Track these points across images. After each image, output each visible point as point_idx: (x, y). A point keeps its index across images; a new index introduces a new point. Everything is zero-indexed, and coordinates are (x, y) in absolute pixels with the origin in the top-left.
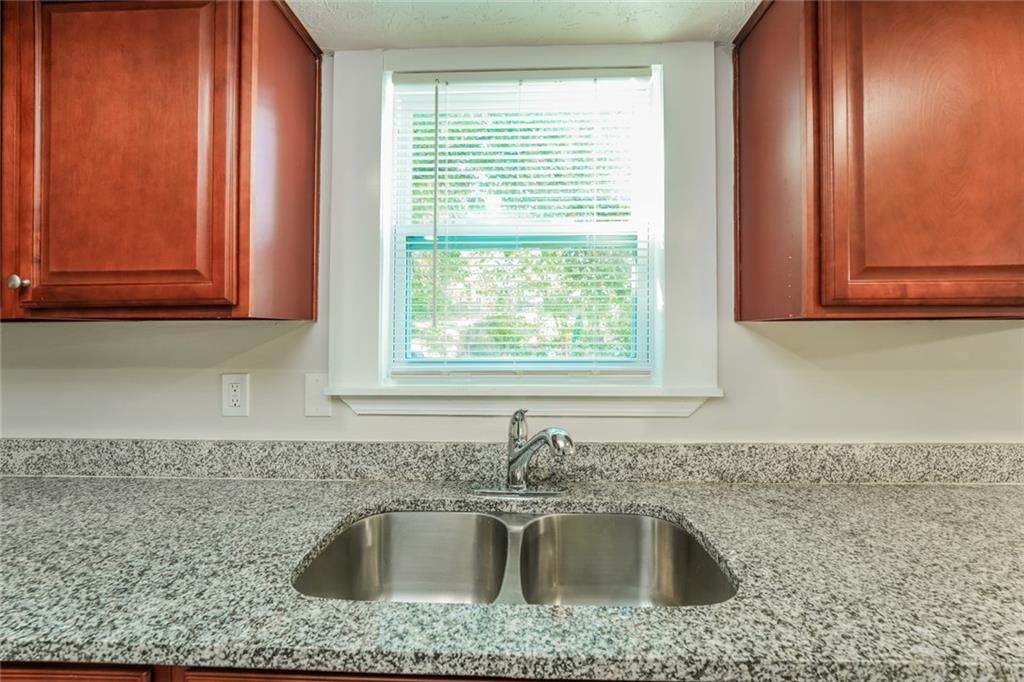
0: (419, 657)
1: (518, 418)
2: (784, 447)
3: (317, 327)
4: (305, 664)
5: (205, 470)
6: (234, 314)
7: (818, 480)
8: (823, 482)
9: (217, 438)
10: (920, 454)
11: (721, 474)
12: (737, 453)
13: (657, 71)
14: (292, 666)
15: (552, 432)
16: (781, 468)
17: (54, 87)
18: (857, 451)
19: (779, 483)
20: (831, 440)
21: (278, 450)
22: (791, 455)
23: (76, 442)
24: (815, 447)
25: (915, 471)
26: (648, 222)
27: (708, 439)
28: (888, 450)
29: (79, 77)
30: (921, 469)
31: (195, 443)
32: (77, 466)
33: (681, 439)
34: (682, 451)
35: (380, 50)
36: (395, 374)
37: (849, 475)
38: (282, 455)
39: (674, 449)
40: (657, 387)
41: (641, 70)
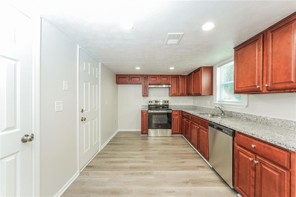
2: (256, 116)
7: (261, 122)
8: (262, 123)
10: (281, 121)
11: (247, 118)
12: (249, 115)
16: (255, 119)
18: (268, 118)
19: (254, 122)
20: (264, 116)
22: (257, 117)
24: (261, 116)
25: (280, 124)
28: (274, 119)
30: (281, 124)
33: (242, 112)
34: (242, 114)
36: (218, 101)
37: (266, 122)
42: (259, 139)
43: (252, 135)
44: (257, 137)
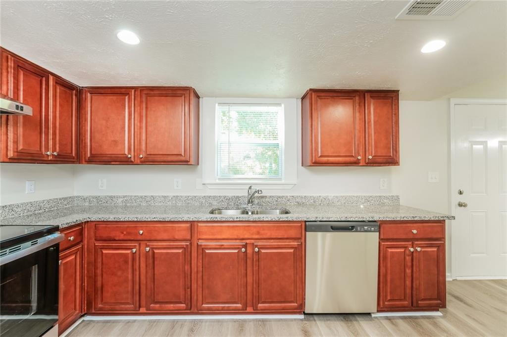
0: (237, 218)
1: (250, 188)
2: (313, 196)
3: (199, 166)
4: (219, 220)
5: (170, 203)
6: (189, 163)
8: (322, 204)
9: (174, 195)
10: (344, 198)
11: (298, 203)
12: (302, 197)
13: (283, 105)
14: (217, 220)
15: (258, 189)
16: (312, 201)
17: (148, 113)
18: (329, 197)
19: (311, 205)
20: (323, 195)
21: (190, 198)
22: (314, 198)
23: (135, 196)
24: (320, 196)
26: (281, 140)
27: (295, 194)
28: (337, 197)
29: (154, 111)
30: (344, 201)
31: (168, 196)
32: (136, 202)
33: (289, 194)
34: (289, 197)
35: (215, 98)
36: (219, 179)
37: (328, 203)
38: (191, 199)
39: (287, 197)
40: (283, 182)
41: (279, 104)
42: (422, 220)
43: (413, 219)
44: (419, 219)
